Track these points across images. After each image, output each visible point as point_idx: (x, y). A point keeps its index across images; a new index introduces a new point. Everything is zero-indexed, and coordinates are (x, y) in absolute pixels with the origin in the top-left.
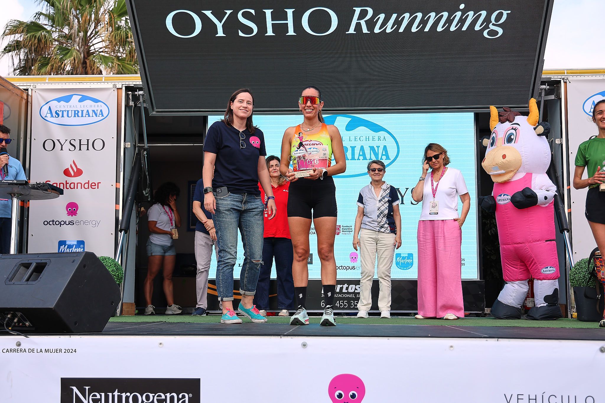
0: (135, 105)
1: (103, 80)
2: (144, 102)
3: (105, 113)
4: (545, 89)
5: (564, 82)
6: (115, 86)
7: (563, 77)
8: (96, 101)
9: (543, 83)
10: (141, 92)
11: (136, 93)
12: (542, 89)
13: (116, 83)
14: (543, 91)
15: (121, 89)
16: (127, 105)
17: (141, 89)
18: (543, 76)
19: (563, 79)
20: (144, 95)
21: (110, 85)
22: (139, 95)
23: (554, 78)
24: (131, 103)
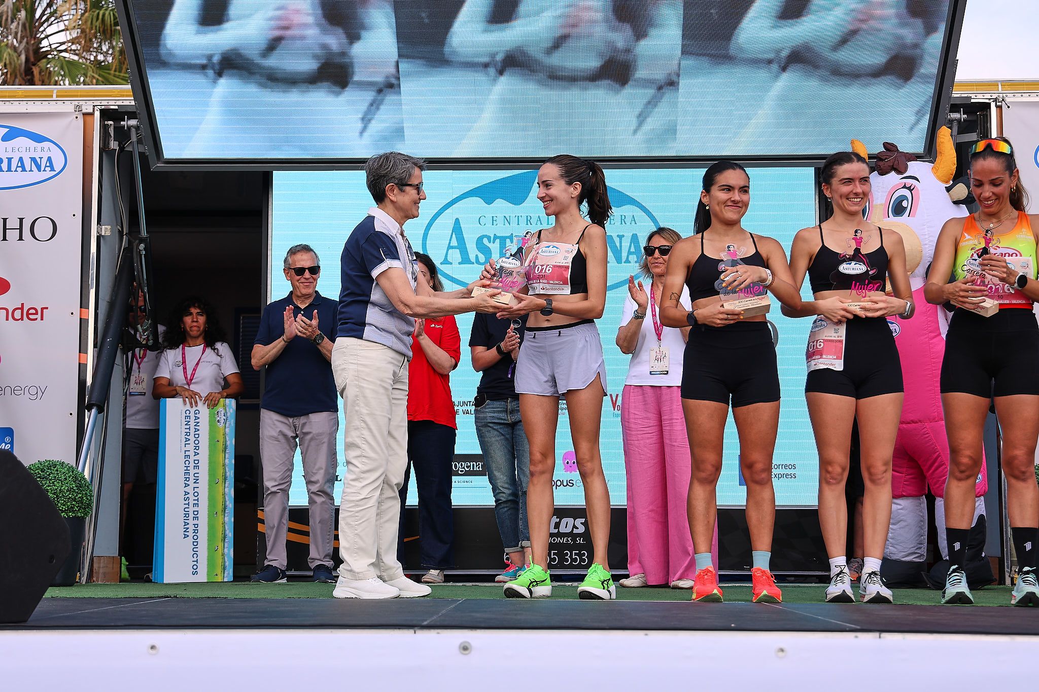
0: (122, 149)
1: (55, 95)
2: (140, 141)
3: (58, 167)
4: (959, 121)
5: (997, 106)
6: (78, 108)
7: (994, 96)
8: (38, 138)
9: (955, 108)
10: (133, 122)
11: (122, 123)
12: (952, 123)
13: (81, 103)
14: (956, 125)
15: (92, 114)
16: (104, 149)
17: (132, 115)
18: (956, 93)
19: (995, 100)
20: (138, 127)
21: (69, 107)
22: (129, 128)
23: (978, 98)
24: (114, 145)
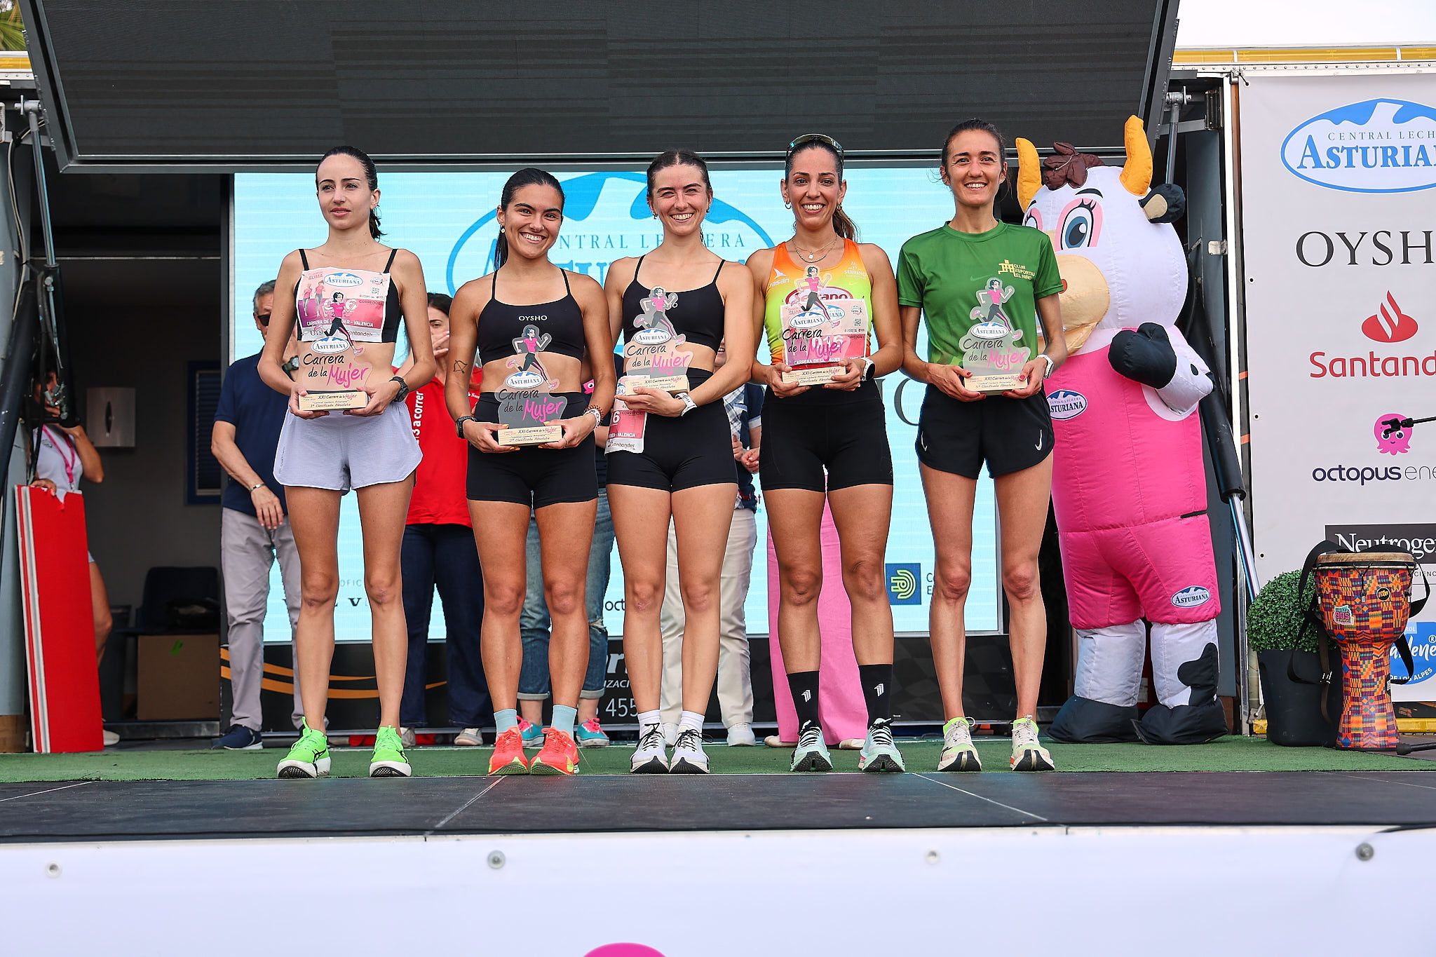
0: (17, 142)
2: (42, 131)
4: (1181, 103)
5: (1231, 83)
7: (1228, 69)
9: (1175, 85)
10: (32, 104)
11: (17, 105)
12: (1170, 104)
14: (1176, 108)
17: (31, 94)
18: (1178, 65)
19: (1229, 74)
20: (40, 111)
22: (27, 112)
23: (1206, 71)
